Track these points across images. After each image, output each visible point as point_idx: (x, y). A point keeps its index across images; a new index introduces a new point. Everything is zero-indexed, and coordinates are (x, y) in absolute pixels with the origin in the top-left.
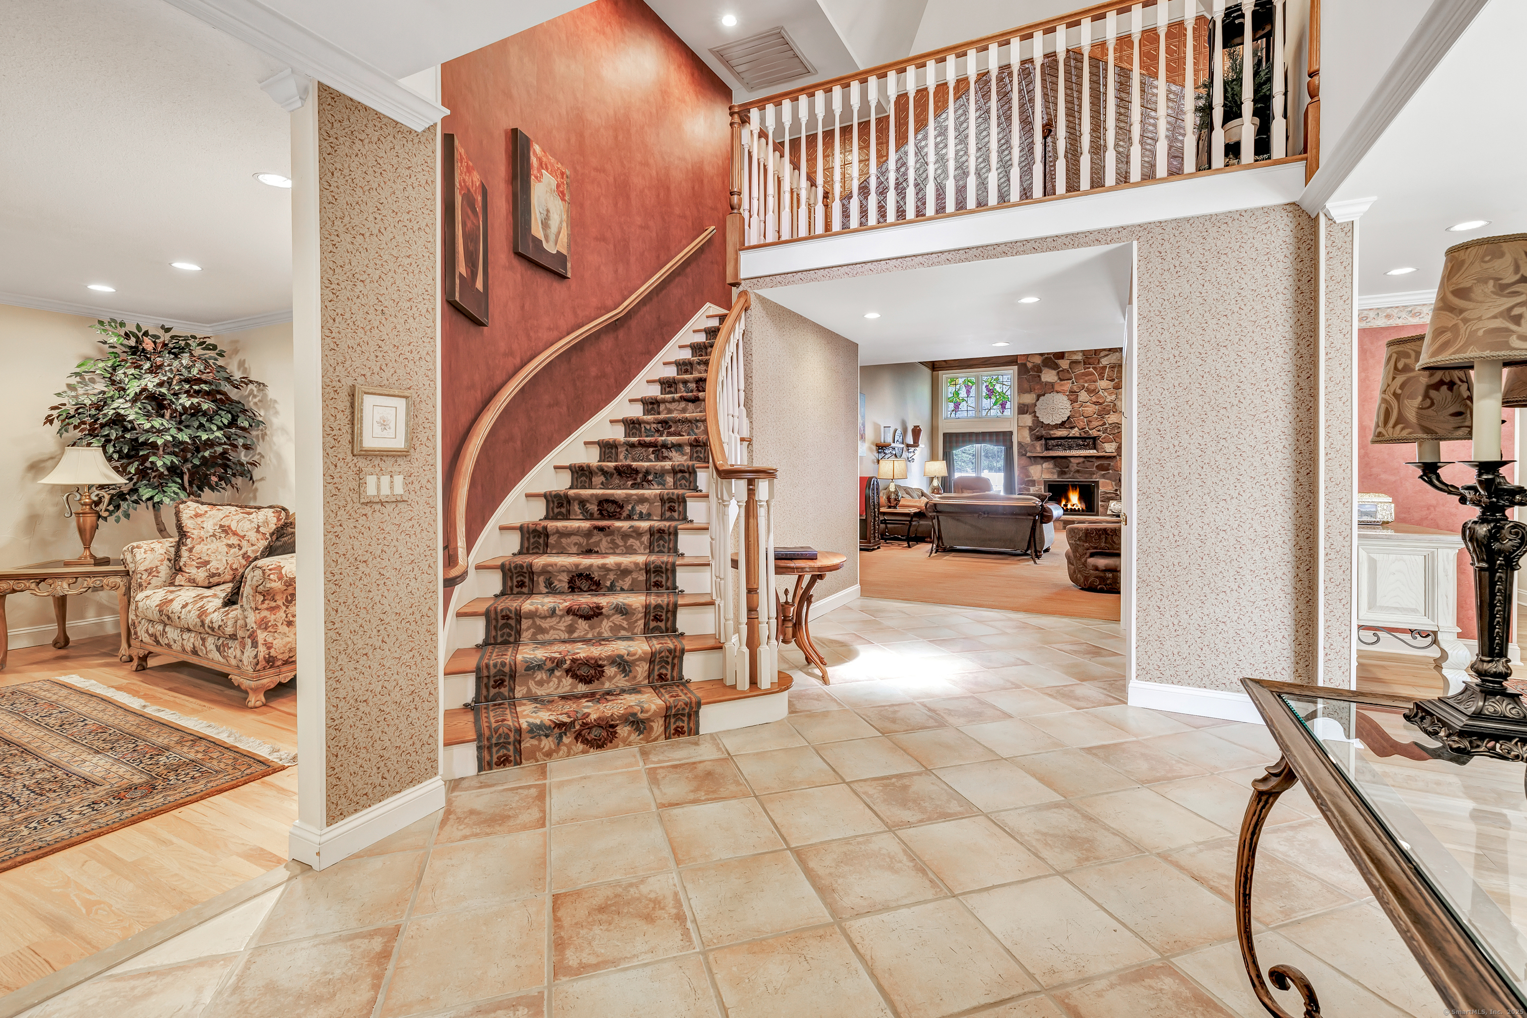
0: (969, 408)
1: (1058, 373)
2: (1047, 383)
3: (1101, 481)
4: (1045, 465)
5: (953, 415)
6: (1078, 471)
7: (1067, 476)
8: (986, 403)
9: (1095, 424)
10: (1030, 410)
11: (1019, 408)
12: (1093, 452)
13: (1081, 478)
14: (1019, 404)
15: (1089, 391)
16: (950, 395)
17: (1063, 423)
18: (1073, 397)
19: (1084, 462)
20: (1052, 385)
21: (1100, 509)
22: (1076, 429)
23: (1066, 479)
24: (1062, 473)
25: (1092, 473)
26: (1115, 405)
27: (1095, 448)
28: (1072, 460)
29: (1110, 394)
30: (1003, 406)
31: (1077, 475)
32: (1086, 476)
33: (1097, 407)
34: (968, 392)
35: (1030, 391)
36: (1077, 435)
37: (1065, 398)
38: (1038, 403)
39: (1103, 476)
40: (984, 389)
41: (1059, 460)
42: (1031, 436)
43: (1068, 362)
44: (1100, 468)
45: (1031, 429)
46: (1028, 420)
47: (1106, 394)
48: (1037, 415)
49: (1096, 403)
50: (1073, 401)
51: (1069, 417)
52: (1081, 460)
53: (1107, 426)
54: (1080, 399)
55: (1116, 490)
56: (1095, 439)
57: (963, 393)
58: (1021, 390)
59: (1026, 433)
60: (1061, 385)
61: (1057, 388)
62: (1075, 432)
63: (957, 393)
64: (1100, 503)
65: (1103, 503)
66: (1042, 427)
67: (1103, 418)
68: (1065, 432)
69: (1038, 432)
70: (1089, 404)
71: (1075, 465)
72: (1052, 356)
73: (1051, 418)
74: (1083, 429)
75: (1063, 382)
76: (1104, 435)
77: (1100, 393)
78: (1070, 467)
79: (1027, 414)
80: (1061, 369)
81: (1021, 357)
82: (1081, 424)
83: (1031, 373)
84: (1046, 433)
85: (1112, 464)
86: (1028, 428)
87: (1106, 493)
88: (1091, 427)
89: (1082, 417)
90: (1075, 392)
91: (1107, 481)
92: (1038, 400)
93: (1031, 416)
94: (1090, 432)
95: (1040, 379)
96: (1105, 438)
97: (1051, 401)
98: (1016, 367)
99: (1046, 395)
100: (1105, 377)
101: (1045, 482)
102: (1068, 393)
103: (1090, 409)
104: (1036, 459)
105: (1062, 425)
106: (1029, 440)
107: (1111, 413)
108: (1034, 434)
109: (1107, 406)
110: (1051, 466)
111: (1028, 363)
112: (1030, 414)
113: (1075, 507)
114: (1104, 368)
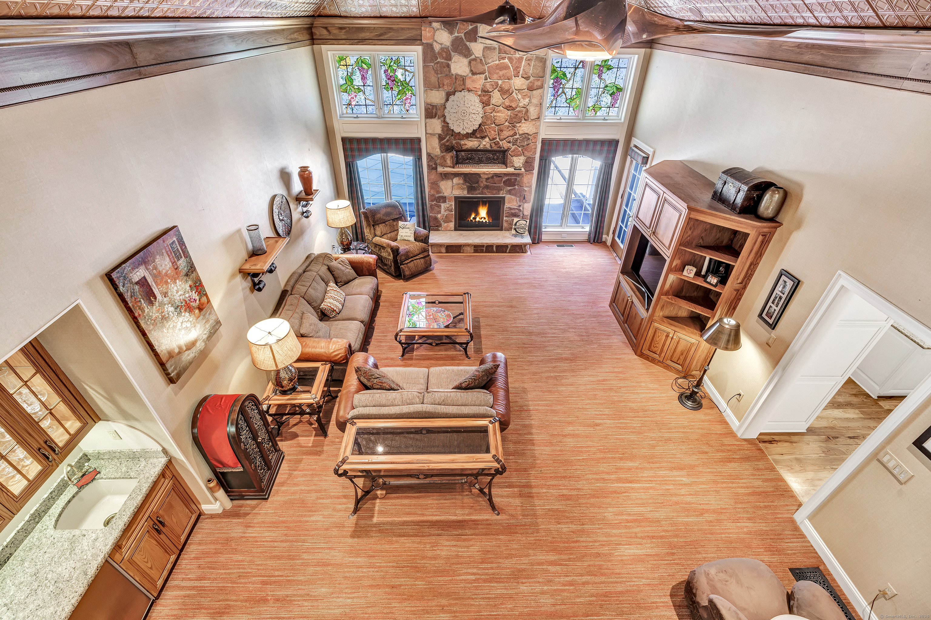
0: (368, 102)
1: (470, 62)
2: (457, 77)
3: (508, 197)
4: (456, 180)
5: (349, 111)
6: (487, 187)
7: (477, 192)
8: (387, 95)
9: (506, 133)
10: (439, 113)
11: (426, 110)
12: (501, 167)
13: (489, 194)
14: (427, 104)
15: (502, 90)
16: (342, 82)
17: (474, 131)
18: (486, 101)
19: (492, 177)
20: (463, 79)
21: (505, 225)
22: (487, 139)
23: (476, 195)
24: (471, 189)
25: (499, 189)
26: (527, 111)
27: (504, 162)
28: (482, 177)
29: (524, 97)
30: (408, 102)
31: (485, 191)
32: (494, 192)
33: (509, 112)
34: (363, 78)
35: (439, 86)
36: (488, 146)
37: (477, 99)
38: (448, 105)
39: (509, 192)
40: (383, 76)
41: (469, 177)
42: (441, 148)
43: (482, 46)
44: (509, 184)
45: (441, 138)
46: (436, 126)
47: (520, 97)
48: (448, 120)
49: (509, 108)
50: (486, 104)
51: (480, 125)
52: (491, 175)
53: (517, 136)
54: (493, 101)
56: (504, 152)
57: (358, 79)
58: (428, 86)
59: (435, 142)
60: (473, 81)
61: (469, 84)
62: (485, 143)
63: (350, 79)
64: (505, 218)
65: (507, 218)
66: (452, 135)
67: (514, 126)
68: (476, 142)
69: (448, 141)
70: (501, 108)
71: (485, 180)
72: (463, 35)
73: (461, 125)
74: (494, 139)
75: (475, 77)
76: (513, 147)
77: (514, 94)
78: (480, 182)
79: (435, 117)
80: (473, 57)
81: (426, 33)
82: (493, 134)
83: (439, 60)
84: (456, 143)
85: (518, 179)
86: (437, 135)
87: (511, 209)
88: (502, 137)
89: (493, 125)
90: (488, 91)
91: (513, 197)
92: (447, 100)
93: (440, 120)
94: (501, 143)
95: (450, 71)
96: (514, 150)
97: (462, 102)
98: (420, 48)
99: (457, 94)
100: (521, 72)
101: (456, 198)
102: (480, 93)
103: (503, 115)
104: (446, 176)
105: (473, 134)
106: (439, 152)
107: (523, 121)
108: (444, 144)
109: (519, 112)
110: (461, 181)
111: (435, 44)
112: (439, 118)
113: (483, 219)
114: (520, 59)
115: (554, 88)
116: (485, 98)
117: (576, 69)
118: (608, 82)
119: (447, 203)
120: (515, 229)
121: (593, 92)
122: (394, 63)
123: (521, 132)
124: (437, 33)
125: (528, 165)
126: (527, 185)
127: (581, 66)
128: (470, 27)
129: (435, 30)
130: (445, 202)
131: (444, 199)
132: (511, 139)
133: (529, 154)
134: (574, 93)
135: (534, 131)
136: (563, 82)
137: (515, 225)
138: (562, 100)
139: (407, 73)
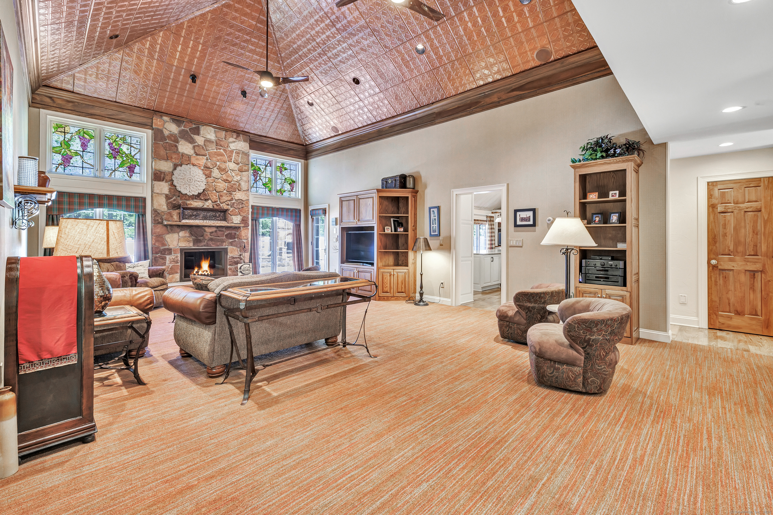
0: (85, 165)
1: (194, 147)
2: (183, 155)
3: (230, 248)
4: (182, 234)
5: (60, 169)
6: (211, 240)
7: (203, 244)
8: (110, 163)
9: (225, 198)
10: (168, 178)
11: (153, 174)
12: (223, 223)
13: (213, 246)
14: (154, 170)
15: (220, 169)
16: (57, 145)
17: (199, 194)
18: (208, 174)
19: (216, 231)
20: (189, 157)
21: (230, 271)
22: (210, 201)
23: (202, 247)
24: (196, 241)
25: (223, 241)
26: (240, 184)
27: (225, 219)
28: (207, 229)
29: (237, 175)
30: (131, 169)
31: (210, 243)
32: (218, 243)
33: (226, 184)
34: (84, 146)
35: (167, 159)
36: (211, 207)
37: (201, 172)
38: (175, 172)
39: (231, 244)
40: (107, 147)
41: (195, 229)
42: (167, 204)
43: (203, 139)
44: (230, 236)
45: (167, 197)
46: (164, 187)
47: (233, 174)
48: (175, 183)
49: (226, 181)
50: (208, 176)
51: (204, 190)
52: (214, 229)
53: (234, 201)
54: (214, 175)
55: (240, 255)
56: (225, 211)
57: (76, 145)
58: (156, 156)
59: (162, 201)
60: (197, 159)
61: (193, 160)
62: (208, 204)
63: (67, 144)
64: (228, 267)
65: (230, 267)
66: (179, 196)
67: (231, 194)
68: (200, 203)
69: (174, 200)
70: (220, 180)
71: (209, 234)
72: (188, 129)
73: (188, 188)
74: (215, 202)
75: (198, 157)
76: (232, 209)
77: (229, 172)
78: (205, 236)
79: (163, 181)
80: (196, 144)
81: (157, 122)
82: (214, 197)
83: (167, 141)
84: (182, 202)
85: (237, 233)
86: (164, 195)
87: (234, 258)
88: (222, 201)
89: (215, 192)
90: (209, 168)
91: (234, 248)
92: (175, 169)
93: (167, 184)
94: (221, 205)
95: (177, 149)
96: (232, 211)
97: (188, 172)
98: (150, 132)
99: (183, 166)
100: (233, 160)
101: (181, 250)
102: (203, 168)
103: (222, 186)
104: (172, 228)
105: (198, 197)
106: (166, 209)
107: (237, 191)
108: (171, 202)
109: (234, 184)
110: (187, 235)
111: (164, 130)
112: (166, 182)
113: (205, 272)
114: (232, 151)
115: (254, 175)
116: (207, 172)
117: (266, 166)
118: (286, 177)
119: (173, 255)
120: (241, 272)
121: (279, 181)
122: (120, 139)
123: (236, 198)
124: (167, 124)
125: (244, 221)
126: (245, 238)
127: (269, 165)
128: (194, 126)
129: (165, 122)
130: (170, 254)
131: (169, 251)
132: (229, 203)
133: (244, 214)
134: (267, 180)
135: (246, 198)
136: (260, 173)
137: (240, 268)
138: (260, 184)
139: (132, 148)
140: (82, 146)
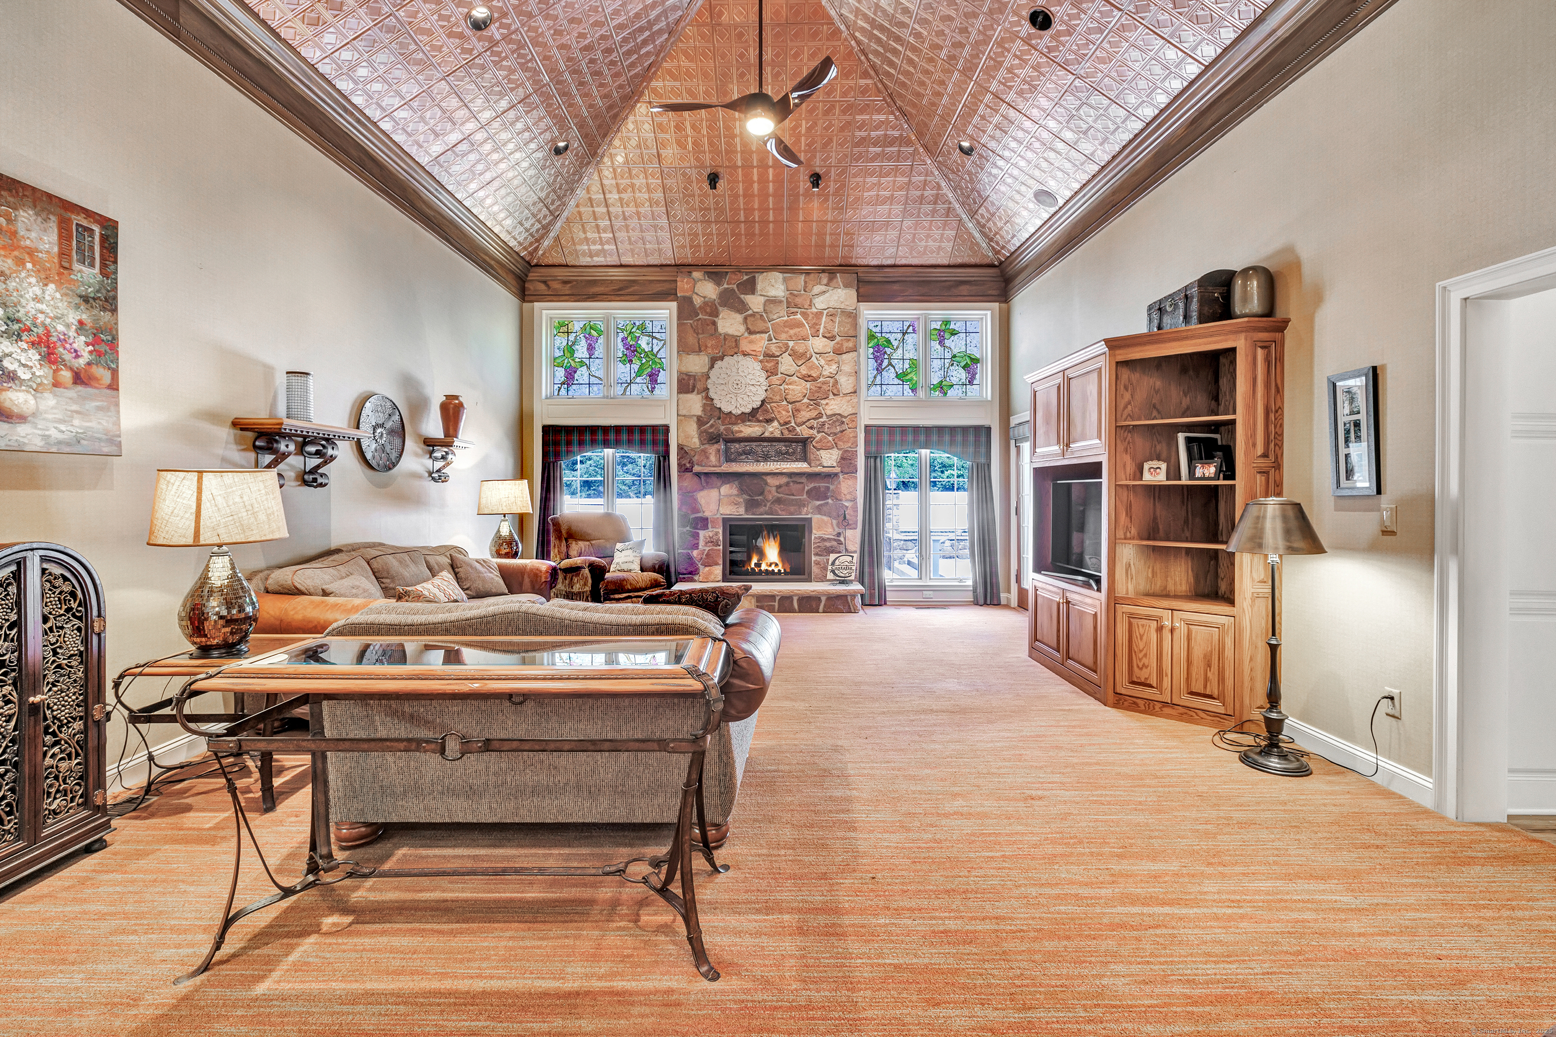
0: (593, 380)
1: (745, 319)
2: (726, 337)
3: (816, 518)
4: (726, 489)
5: (563, 392)
6: (778, 501)
7: (762, 509)
8: (623, 371)
9: (805, 415)
10: (699, 386)
11: (680, 381)
12: (801, 466)
13: (783, 515)
14: (680, 373)
15: (795, 355)
16: (558, 353)
17: (754, 412)
18: (771, 368)
19: (787, 484)
20: (736, 340)
21: (815, 570)
22: (775, 424)
23: (761, 515)
24: (751, 505)
25: (801, 504)
26: (836, 382)
27: (805, 459)
28: (769, 480)
29: (830, 362)
30: (653, 378)
31: (777, 507)
32: (792, 509)
33: (808, 384)
34: (591, 348)
35: (699, 349)
36: (777, 434)
37: (758, 366)
38: (712, 374)
39: (819, 510)
40: (620, 345)
41: (748, 480)
42: (700, 436)
43: (762, 299)
44: (816, 494)
45: (700, 422)
46: (694, 404)
47: (822, 362)
48: (712, 394)
49: (807, 378)
50: (771, 372)
51: (763, 402)
52: (784, 480)
53: (824, 419)
54: (782, 368)
55: (839, 534)
56: (804, 442)
57: (581, 351)
58: (684, 348)
59: (692, 428)
60: (751, 342)
61: (745, 346)
62: (773, 429)
63: (570, 349)
64: (813, 558)
65: (818, 558)
66: (719, 418)
67: (818, 404)
68: (757, 428)
69: (712, 426)
70: (795, 378)
71: (774, 489)
72: (735, 287)
73: (733, 401)
74: (786, 423)
75: (753, 337)
76: (819, 436)
77: (813, 359)
78: (766, 493)
79: (693, 391)
80: (750, 312)
81: (683, 285)
82: (784, 415)
83: (700, 316)
84: (725, 429)
85: (832, 487)
86: (695, 419)
87: (824, 540)
88: (799, 420)
89: (785, 403)
90: (773, 356)
91: (825, 518)
92: (712, 367)
93: (700, 396)
94: (798, 429)
95: (716, 329)
96: (821, 440)
97: (734, 370)
98: (674, 305)
99: (726, 358)
100: (821, 331)
101: (725, 521)
102: (762, 358)
103: (798, 389)
104: (708, 478)
105: (752, 416)
106: (698, 443)
107: (831, 396)
108: (705, 431)
109: (824, 383)
110: (735, 491)
111: (695, 297)
112: (698, 393)
113: (773, 567)
114: (819, 314)
115: (876, 358)
116: (769, 365)
117: (904, 334)
118: (955, 351)
119: (710, 529)
120: (833, 571)
121: (937, 364)
122: (638, 329)
123: (829, 413)
124: (699, 285)
125: (847, 461)
126: (848, 497)
127: (911, 330)
128: (745, 278)
129: (695, 282)
130: (705, 527)
131: (703, 523)
132: (814, 423)
133: (846, 446)
134: (907, 366)
135: (850, 410)
136: (888, 351)
137: (833, 564)
138: (889, 375)
139: (655, 341)
140: (588, 349)
